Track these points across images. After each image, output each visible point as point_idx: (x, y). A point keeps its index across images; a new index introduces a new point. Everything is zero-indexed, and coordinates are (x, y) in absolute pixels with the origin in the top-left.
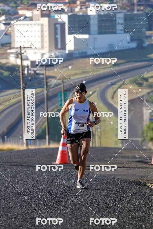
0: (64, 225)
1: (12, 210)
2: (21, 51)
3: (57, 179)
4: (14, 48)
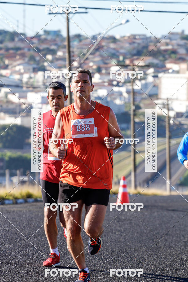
2: (168, 102)
4: (160, 99)
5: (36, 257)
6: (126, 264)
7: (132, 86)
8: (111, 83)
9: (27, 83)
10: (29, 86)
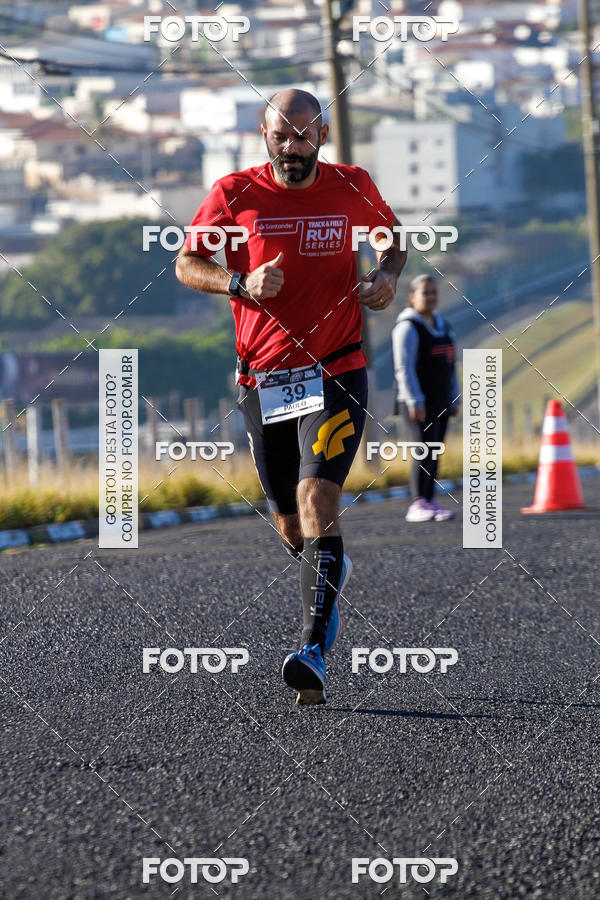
5: (197, 735)
7: (589, 40)
8: (505, 36)
9: (176, 53)
10: (184, 66)
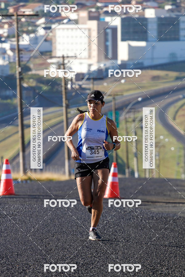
0: (114, 273)
1: (52, 253)
2: (63, 61)
3: (106, 216)
4: (55, 57)
6: (5, 273)
